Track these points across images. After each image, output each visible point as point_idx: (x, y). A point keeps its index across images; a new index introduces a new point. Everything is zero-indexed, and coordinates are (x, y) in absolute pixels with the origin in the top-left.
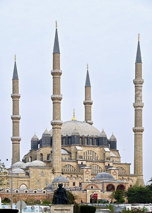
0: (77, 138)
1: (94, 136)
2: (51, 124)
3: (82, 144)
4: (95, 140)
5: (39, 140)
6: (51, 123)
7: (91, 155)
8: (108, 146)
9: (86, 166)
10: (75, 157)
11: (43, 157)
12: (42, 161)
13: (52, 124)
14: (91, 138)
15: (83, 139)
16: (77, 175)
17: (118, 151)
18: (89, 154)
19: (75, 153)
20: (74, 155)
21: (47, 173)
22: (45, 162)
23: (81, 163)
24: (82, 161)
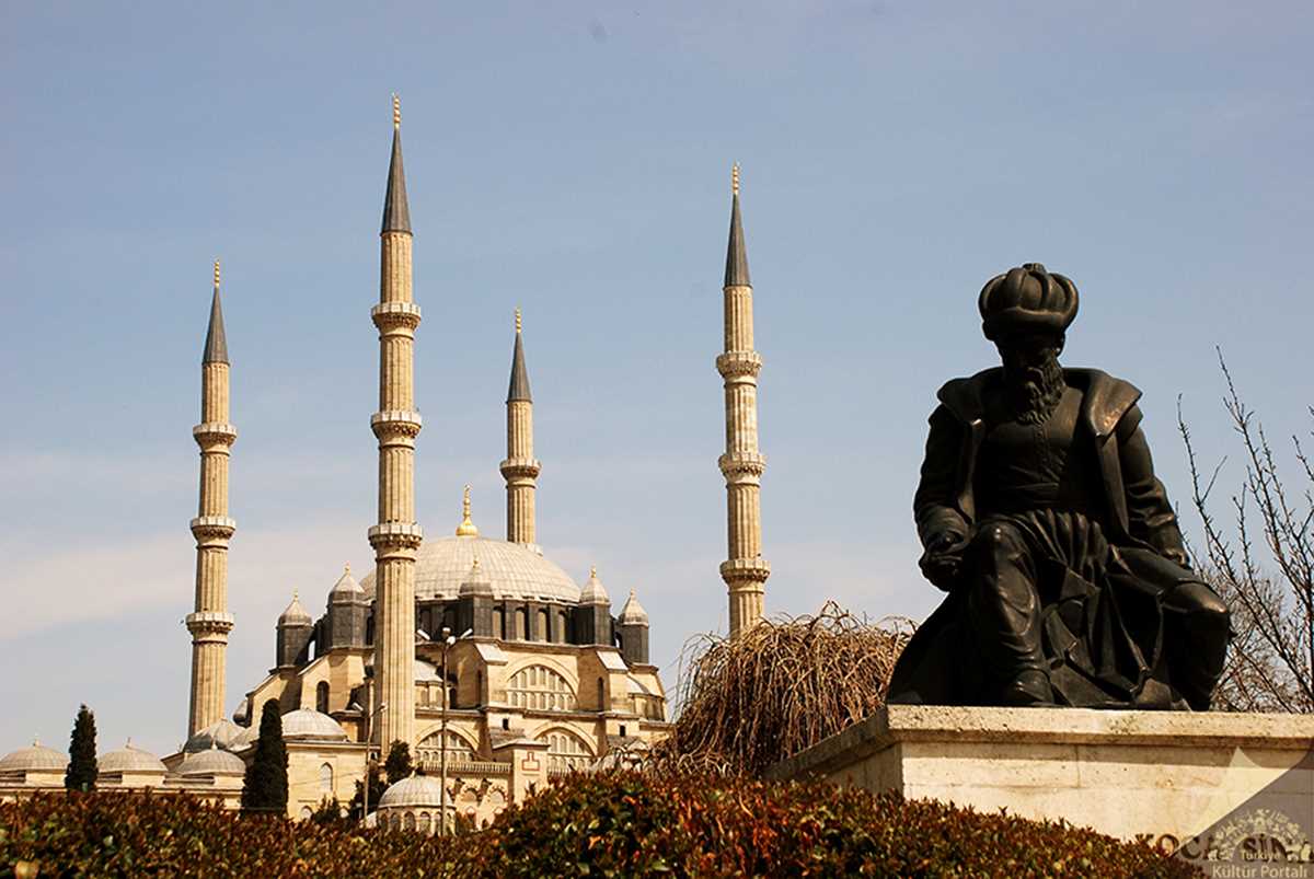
0: (482, 610)
1: (555, 601)
2: (369, 542)
3: (504, 638)
4: (561, 619)
5: (314, 622)
6: (370, 538)
7: (543, 689)
8: (614, 644)
9: (524, 736)
10: (474, 696)
11: (331, 696)
12: (326, 713)
13: (376, 540)
14: (541, 610)
15: (508, 615)
16: (458, 776)
17: (654, 671)
18: (534, 683)
19: (474, 678)
20: (469, 686)
21: (347, 768)
22: (338, 717)
23: (501, 724)
24: (507, 716)
